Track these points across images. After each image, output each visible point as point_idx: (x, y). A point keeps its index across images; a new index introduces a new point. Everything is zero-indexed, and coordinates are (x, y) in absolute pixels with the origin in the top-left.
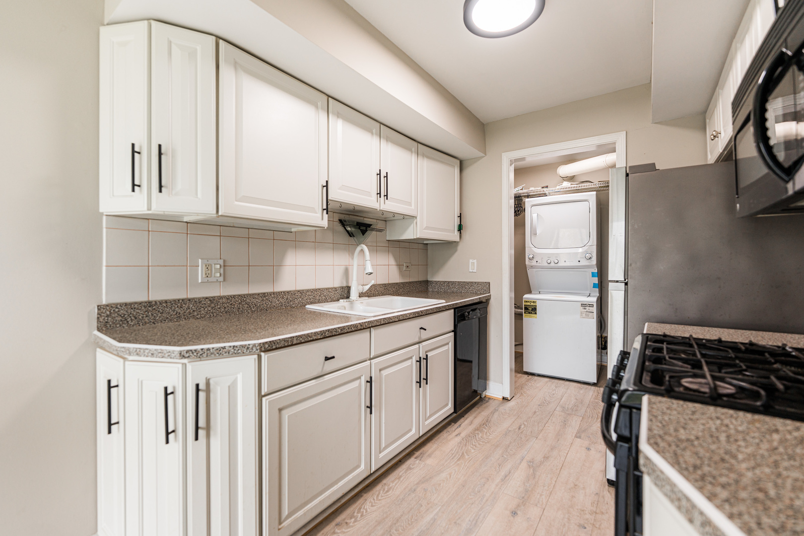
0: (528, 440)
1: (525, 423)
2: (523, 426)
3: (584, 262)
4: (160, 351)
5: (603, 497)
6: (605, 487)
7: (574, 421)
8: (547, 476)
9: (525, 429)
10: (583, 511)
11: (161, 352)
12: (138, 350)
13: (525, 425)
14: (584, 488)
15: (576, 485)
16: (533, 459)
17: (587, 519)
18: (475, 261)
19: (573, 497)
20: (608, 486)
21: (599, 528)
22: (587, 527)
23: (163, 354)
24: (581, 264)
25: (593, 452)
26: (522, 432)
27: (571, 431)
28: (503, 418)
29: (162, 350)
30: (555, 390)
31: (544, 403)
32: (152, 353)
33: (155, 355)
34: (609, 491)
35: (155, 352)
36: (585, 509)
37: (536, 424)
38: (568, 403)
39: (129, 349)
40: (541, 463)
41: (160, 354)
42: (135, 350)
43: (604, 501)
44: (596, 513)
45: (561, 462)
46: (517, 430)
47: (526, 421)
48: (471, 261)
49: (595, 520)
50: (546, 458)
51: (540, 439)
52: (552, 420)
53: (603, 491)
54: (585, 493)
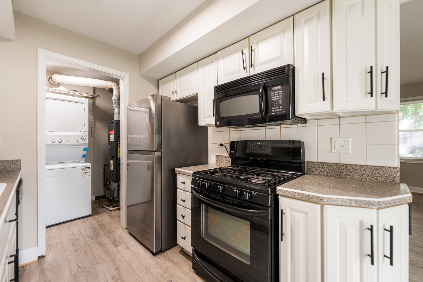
0: (95, 269)
1: (78, 261)
2: (80, 265)
3: (81, 142)
5: (159, 262)
6: (154, 258)
7: (104, 240)
8: (131, 277)
9: (83, 264)
10: (162, 275)
13: (80, 262)
14: (150, 266)
15: (146, 268)
16: (112, 276)
17: (167, 277)
19: (152, 274)
20: (155, 256)
21: (174, 275)
22: (171, 280)
24: (79, 143)
25: (131, 248)
26: (84, 268)
27: (110, 246)
28: (57, 270)
30: (70, 230)
31: (74, 242)
34: (158, 258)
36: (162, 274)
37: (86, 256)
38: (88, 233)
40: (119, 273)
43: (162, 264)
44: (166, 271)
45: (126, 264)
46: (79, 269)
47: (78, 260)
49: (169, 274)
50: (117, 269)
51: (101, 263)
52: (92, 247)
53: (156, 260)
54: (153, 267)
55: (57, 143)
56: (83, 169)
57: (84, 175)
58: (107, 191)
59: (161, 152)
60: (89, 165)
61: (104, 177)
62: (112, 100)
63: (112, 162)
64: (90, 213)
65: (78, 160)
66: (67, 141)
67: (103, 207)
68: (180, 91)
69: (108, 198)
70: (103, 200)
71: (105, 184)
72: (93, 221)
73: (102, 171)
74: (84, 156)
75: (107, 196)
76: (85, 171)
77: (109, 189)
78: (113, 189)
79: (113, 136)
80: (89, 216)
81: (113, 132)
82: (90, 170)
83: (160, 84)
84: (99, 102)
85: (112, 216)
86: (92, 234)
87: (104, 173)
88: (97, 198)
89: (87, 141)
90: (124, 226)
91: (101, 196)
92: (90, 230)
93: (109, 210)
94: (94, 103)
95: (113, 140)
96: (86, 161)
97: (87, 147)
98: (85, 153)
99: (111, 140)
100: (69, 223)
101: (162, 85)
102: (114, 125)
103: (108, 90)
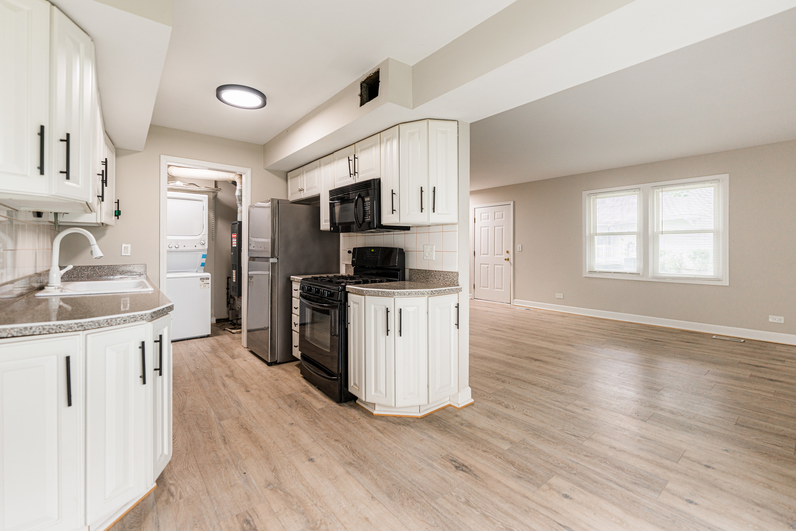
3: (199, 247)
4: (132, 317)
5: (273, 370)
7: (222, 354)
11: (134, 317)
12: (109, 321)
18: (129, 246)
23: (136, 319)
24: (197, 248)
29: (134, 315)
32: (124, 319)
33: (128, 321)
34: (272, 368)
35: (128, 318)
38: (207, 349)
39: (98, 322)
41: (132, 319)
42: (106, 321)
48: (124, 245)
55: (174, 248)
56: (202, 279)
57: (202, 286)
58: (230, 311)
59: (278, 259)
60: (208, 275)
61: (228, 293)
62: (235, 196)
63: (234, 271)
64: (210, 333)
65: (196, 270)
66: (184, 246)
67: (224, 330)
68: (307, 189)
69: (231, 321)
70: (226, 323)
71: (228, 303)
72: (213, 341)
73: (225, 286)
74: (203, 265)
75: (231, 319)
76: (203, 282)
77: (233, 309)
78: (237, 309)
79: (236, 240)
80: (208, 336)
81: (236, 236)
82: (209, 282)
83: (289, 178)
84: (221, 195)
85: (234, 338)
86: (211, 350)
87: (228, 289)
88: (218, 321)
89: (206, 246)
90: (245, 345)
91: (223, 319)
92: (208, 347)
93: (231, 332)
94: (215, 197)
95: (235, 246)
96: (205, 271)
97: (206, 254)
98: (204, 260)
99: (233, 246)
100: (186, 341)
101: (291, 178)
102: (237, 226)
103: (231, 182)
